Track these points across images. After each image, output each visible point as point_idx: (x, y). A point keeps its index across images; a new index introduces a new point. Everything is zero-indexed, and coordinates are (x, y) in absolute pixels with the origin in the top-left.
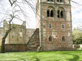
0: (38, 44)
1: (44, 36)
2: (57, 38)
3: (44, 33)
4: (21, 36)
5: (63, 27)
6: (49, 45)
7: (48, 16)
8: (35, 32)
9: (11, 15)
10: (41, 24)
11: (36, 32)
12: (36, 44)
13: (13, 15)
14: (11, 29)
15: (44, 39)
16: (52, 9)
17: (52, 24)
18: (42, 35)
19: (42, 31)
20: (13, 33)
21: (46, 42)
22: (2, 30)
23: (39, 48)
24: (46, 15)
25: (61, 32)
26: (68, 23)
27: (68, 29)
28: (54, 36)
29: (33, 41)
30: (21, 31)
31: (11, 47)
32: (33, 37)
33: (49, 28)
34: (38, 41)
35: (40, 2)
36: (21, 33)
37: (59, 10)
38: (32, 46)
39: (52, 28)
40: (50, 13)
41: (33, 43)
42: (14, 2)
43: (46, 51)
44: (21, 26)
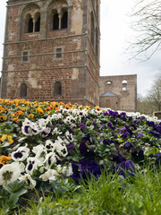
1: (8, 84)
2: (40, 87)
3: (10, 75)
5: (59, 56)
10: (5, 54)
19: (5, 72)
26: (75, 40)
27: (73, 59)
28: (33, 83)
33: (21, 62)
37: (54, 8)
39: (29, 61)
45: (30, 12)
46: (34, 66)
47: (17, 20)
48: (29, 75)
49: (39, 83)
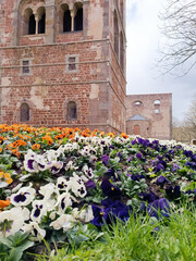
45: (31, 6)
46: (38, 81)
47: (12, 16)
48: (32, 92)
49: (45, 103)
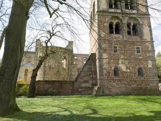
0: (94, 82)
1: (104, 67)
2: (128, 71)
3: (105, 61)
4: (64, 66)
5: (138, 52)
6: (115, 84)
7: (111, 32)
8: (89, 59)
9: (49, 31)
10: (100, 46)
11: (91, 60)
12: (91, 82)
13: (51, 31)
14: (47, 55)
15: (105, 71)
16: (117, 21)
17: (118, 46)
18: (101, 66)
19: (101, 59)
20: (50, 62)
21: (108, 77)
22: (33, 55)
23: (96, 88)
24: (108, 30)
25: (136, 59)
26: (147, 44)
27: (148, 55)
28: (123, 68)
29: (84, 76)
30: (65, 58)
31: (47, 86)
32: (86, 69)
33: (113, 53)
34: (94, 76)
35: (96, 10)
36: (64, 62)
37: (129, 22)
38: (84, 85)
39: (118, 53)
40: (114, 27)
41: (86, 79)
42: (55, 11)
43: (109, 95)
44: (65, 49)
45: (112, 21)
46: (122, 57)
48: (120, 62)
49: (127, 68)
